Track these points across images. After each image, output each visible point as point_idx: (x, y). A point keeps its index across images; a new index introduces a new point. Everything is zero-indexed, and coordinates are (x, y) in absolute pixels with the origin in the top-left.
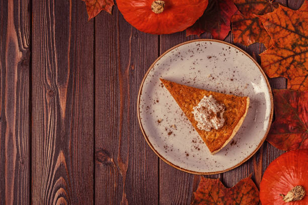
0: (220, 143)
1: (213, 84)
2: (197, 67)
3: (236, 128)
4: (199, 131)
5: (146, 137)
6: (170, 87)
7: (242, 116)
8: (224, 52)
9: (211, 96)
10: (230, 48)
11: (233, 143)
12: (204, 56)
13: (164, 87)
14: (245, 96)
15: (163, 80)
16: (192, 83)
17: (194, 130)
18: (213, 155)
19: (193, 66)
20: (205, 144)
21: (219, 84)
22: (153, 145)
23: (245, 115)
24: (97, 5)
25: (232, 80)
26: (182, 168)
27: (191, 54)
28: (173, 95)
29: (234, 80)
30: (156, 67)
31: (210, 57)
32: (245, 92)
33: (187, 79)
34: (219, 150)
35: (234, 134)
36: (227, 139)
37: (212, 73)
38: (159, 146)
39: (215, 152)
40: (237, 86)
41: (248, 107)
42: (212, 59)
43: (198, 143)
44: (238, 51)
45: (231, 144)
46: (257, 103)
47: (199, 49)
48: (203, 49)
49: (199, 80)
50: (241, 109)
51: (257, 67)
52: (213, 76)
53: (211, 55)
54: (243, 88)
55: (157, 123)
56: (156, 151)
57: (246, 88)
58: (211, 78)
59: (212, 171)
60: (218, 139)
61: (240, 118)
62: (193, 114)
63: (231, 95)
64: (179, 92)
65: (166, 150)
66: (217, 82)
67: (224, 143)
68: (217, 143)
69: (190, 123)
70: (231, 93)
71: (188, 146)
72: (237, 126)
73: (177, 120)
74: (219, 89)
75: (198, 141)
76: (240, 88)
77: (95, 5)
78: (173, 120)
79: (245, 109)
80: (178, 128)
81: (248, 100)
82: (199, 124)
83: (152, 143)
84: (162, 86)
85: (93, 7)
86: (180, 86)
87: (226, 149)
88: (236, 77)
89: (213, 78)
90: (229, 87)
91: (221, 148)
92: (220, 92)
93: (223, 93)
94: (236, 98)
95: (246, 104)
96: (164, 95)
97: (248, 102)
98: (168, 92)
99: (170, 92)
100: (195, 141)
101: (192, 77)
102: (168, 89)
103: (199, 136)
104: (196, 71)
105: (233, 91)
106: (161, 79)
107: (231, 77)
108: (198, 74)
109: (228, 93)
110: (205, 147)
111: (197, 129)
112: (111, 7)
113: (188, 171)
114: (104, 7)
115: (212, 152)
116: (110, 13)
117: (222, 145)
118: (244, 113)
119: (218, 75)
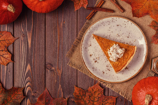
0: (120, 68)
1: (118, 39)
2: (111, 30)
3: (129, 61)
4: (111, 61)
5: (84, 62)
6: (97, 39)
7: (132, 55)
8: (125, 23)
9: (117, 44)
10: (128, 21)
11: (126, 68)
12: (115, 24)
13: (94, 39)
14: (134, 45)
15: (94, 35)
16: (108, 38)
17: (107, 61)
18: (117, 73)
19: (109, 29)
20: (113, 68)
21: (122, 39)
22: (87, 67)
23: (133, 55)
24: (79, 3)
25: (128, 37)
26: (100, 79)
27: (109, 23)
28: (99, 43)
29: (129, 37)
30: (91, 28)
31: (118, 25)
32: (134, 44)
33: (106, 35)
34: (120, 71)
35: (128, 64)
36: (124, 66)
37: (118, 33)
38: (90, 68)
39: (118, 72)
40: (130, 40)
41: (135, 51)
42: (118, 26)
43: (109, 67)
44: (132, 23)
45: (126, 69)
46: (140, 49)
47: (113, 21)
48: (115, 21)
49: (112, 36)
50: (132, 52)
51: (141, 32)
52: (119, 35)
53: (118, 24)
54: (133, 41)
55: (90, 56)
56: (88, 70)
57: (135, 41)
58: (118, 36)
59: (115, 81)
60: (119, 66)
61: (131, 56)
62: (108, 53)
63: (127, 45)
64: (102, 41)
65: (93, 70)
66: (121, 37)
67: (122, 68)
68: (119, 68)
69: (106, 57)
70: (127, 43)
71: (104, 69)
72: (129, 60)
73: (100, 56)
74: (121, 41)
75: (109, 66)
76: (132, 42)
77: (78, 4)
78: (98, 55)
79: (134, 52)
80: (100, 59)
81: (136, 47)
82: (110, 58)
83: (86, 66)
84: (93, 38)
85: (77, 5)
86: (103, 39)
87: (123, 71)
88: (130, 36)
89: (119, 36)
90: (126, 40)
91: (121, 70)
92: (122, 43)
93: (124, 43)
94: (130, 46)
95: (134, 49)
96: (94, 43)
97: (136, 49)
98: (96, 41)
99: (97, 41)
100: (108, 66)
101: (109, 34)
102: (97, 40)
103: (110, 64)
104: (111, 31)
105: (128, 43)
106: (93, 35)
107: (128, 36)
108: (111, 33)
109: (126, 44)
110: (113, 70)
111: (109, 60)
112: (86, 5)
113: (104, 80)
114: (83, 5)
115: (116, 72)
116: (86, 8)
117: (121, 69)
118: (133, 54)
119: (122, 34)
